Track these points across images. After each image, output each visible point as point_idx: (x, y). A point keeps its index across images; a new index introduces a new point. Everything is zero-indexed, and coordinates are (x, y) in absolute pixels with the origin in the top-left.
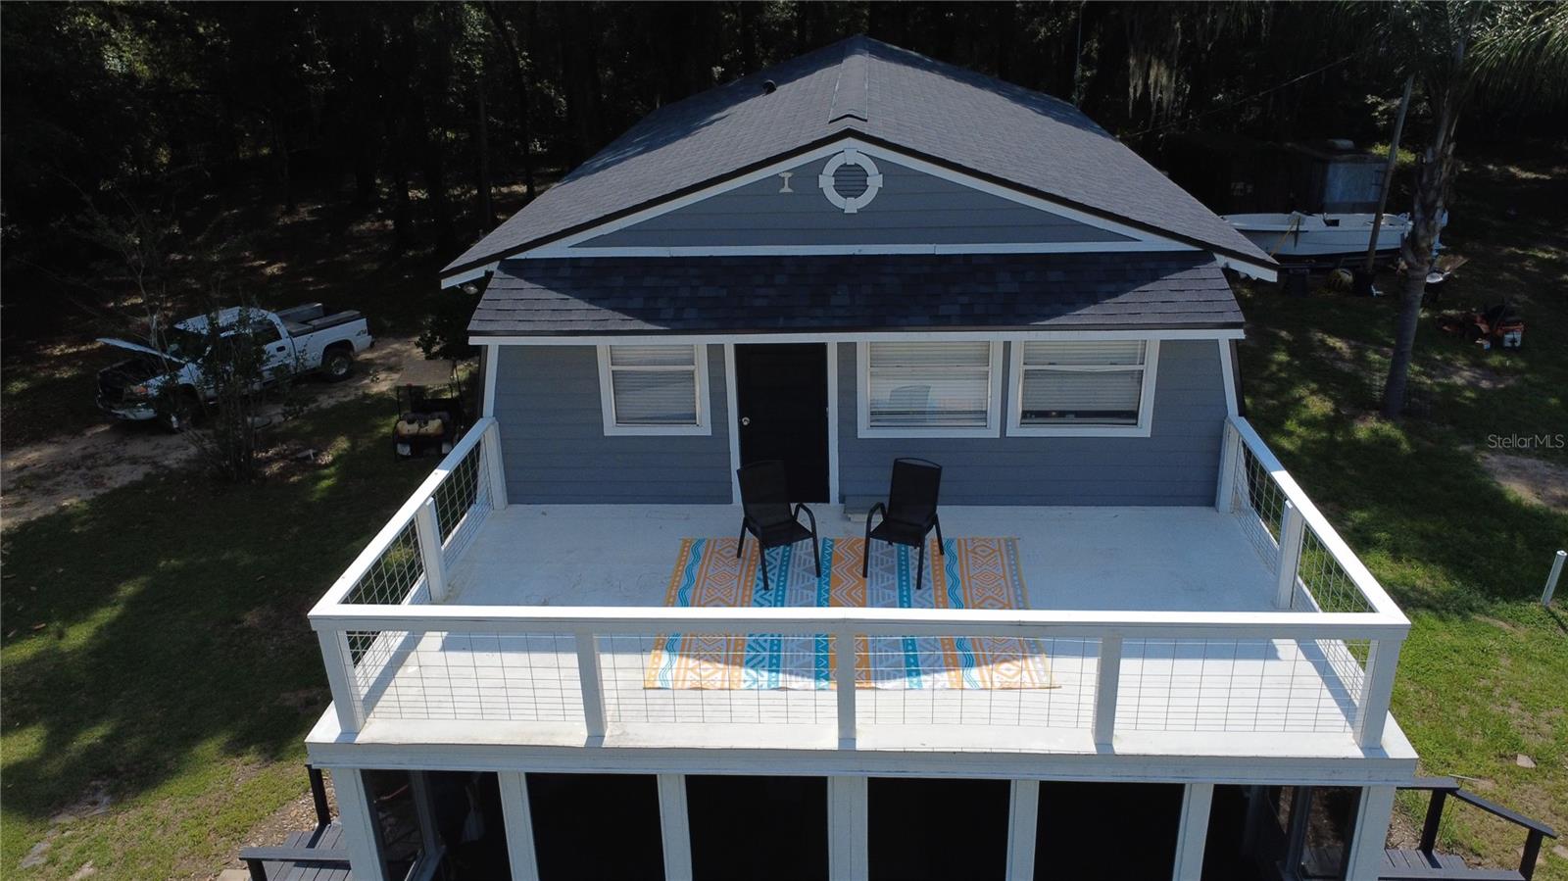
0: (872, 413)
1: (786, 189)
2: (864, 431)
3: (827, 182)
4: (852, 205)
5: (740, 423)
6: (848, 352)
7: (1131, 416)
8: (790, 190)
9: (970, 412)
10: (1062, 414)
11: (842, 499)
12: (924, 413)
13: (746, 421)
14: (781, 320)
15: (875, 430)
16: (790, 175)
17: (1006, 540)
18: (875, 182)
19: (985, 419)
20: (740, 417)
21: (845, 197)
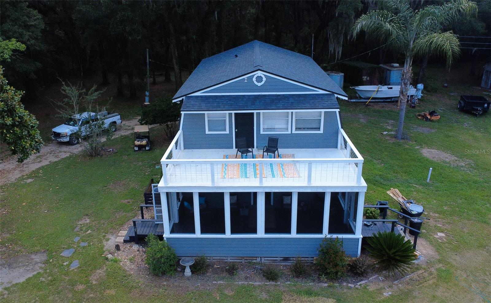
0: (264, 129)
1: (246, 81)
2: (262, 132)
3: (254, 79)
4: (259, 84)
5: (235, 131)
6: (258, 114)
7: (319, 129)
8: (247, 81)
9: (284, 128)
10: (304, 128)
11: (257, 147)
12: (275, 128)
13: (236, 130)
14: (245, 108)
15: (264, 132)
16: (247, 78)
17: (292, 154)
18: (264, 79)
19: (288, 130)
20: (235, 130)
21: (258, 83)
